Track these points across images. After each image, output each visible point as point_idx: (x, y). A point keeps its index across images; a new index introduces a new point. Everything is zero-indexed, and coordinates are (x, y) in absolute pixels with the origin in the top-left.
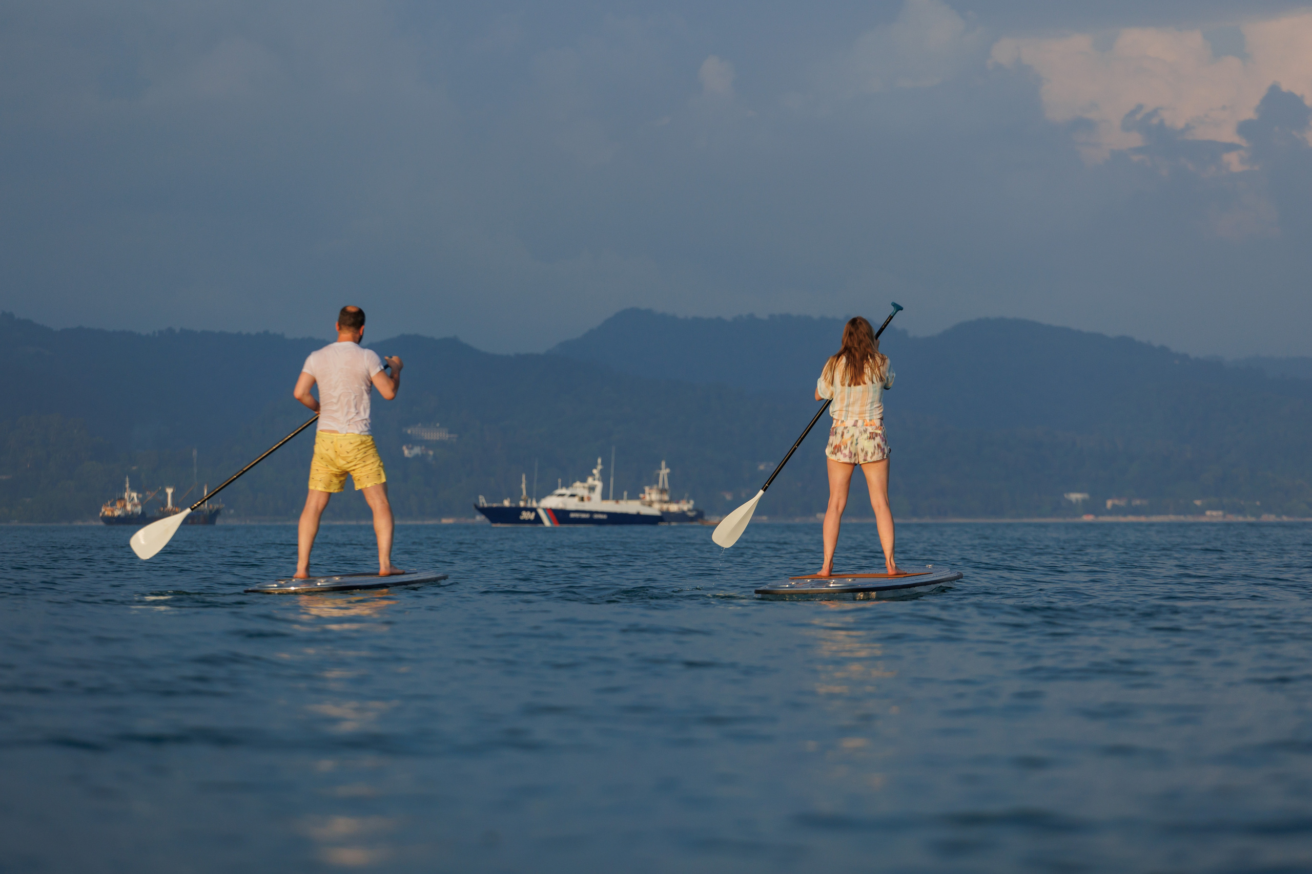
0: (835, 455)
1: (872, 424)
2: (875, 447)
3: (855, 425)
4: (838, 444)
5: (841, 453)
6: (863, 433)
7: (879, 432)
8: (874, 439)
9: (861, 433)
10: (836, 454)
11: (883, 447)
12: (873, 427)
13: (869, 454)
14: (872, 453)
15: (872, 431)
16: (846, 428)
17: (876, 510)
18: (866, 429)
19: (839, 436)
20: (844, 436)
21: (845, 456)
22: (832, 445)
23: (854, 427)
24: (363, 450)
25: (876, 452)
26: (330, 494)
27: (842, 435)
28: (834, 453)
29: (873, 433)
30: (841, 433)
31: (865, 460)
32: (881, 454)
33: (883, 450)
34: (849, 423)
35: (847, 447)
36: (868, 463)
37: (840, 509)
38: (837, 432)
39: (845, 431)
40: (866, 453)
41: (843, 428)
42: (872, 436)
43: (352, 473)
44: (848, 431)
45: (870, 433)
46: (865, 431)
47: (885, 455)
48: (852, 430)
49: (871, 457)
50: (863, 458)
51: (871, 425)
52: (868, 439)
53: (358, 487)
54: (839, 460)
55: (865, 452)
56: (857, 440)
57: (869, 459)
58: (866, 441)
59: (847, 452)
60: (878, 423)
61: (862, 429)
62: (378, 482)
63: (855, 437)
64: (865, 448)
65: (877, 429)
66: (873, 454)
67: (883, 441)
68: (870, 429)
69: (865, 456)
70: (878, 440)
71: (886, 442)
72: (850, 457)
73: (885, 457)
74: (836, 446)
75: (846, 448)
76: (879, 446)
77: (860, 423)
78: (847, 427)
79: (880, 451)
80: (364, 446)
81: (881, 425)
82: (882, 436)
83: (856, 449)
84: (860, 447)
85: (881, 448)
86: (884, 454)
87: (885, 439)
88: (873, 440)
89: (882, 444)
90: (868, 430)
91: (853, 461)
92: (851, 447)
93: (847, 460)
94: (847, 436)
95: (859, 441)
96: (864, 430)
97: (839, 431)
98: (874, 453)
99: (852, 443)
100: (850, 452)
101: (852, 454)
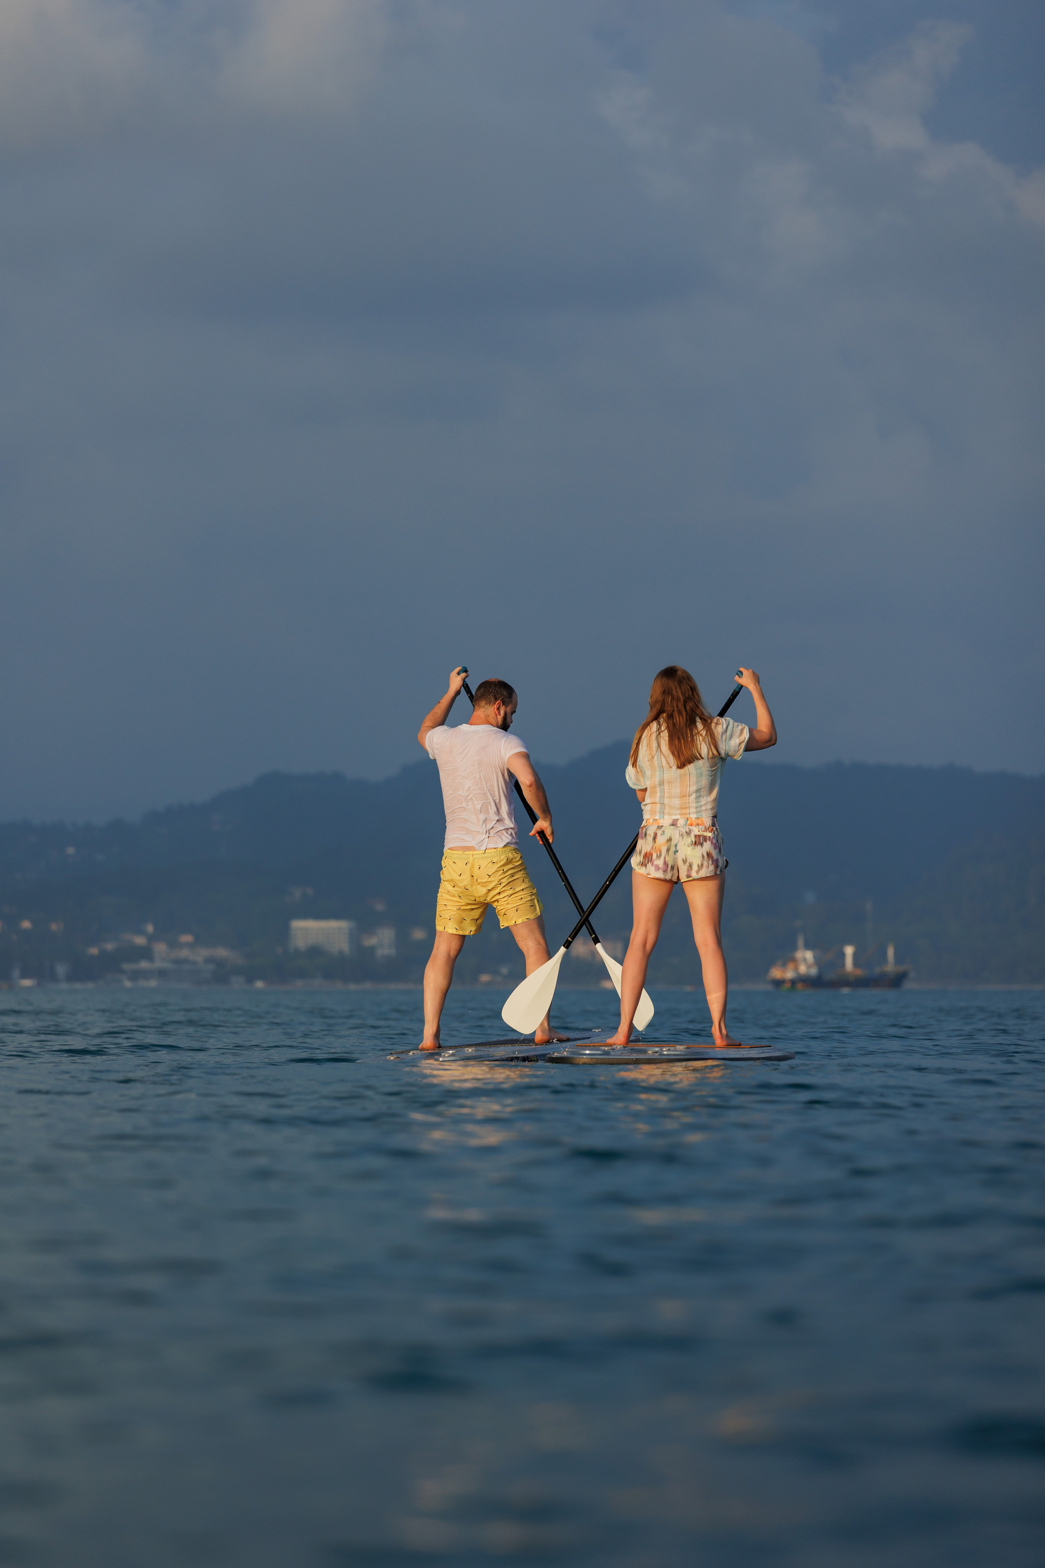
0: (644, 868)
1: (699, 822)
2: (703, 856)
3: (674, 824)
4: (648, 851)
5: (652, 865)
6: (685, 837)
7: (709, 834)
8: (702, 845)
9: (682, 835)
10: (646, 866)
11: (715, 858)
12: (701, 827)
13: (695, 868)
14: (698, 866)
15: (699, 833)
16: (660, 827)
17: (702, 951)
18: (690, 831)
19: (650, 839)
20: (657, 840)
21: (657, 868)
22: (640, 852)
23: (672, 827)
24: (510, 872)
25: (705, 863)
26: (463, 937)
27: (655, 838)
28: (642, 864)
29: (699, 836)
30: (652, 835)
31: (688, 876)
32: (712, 868)
33: (716, 863)
34: (666, 821)
35: (660, 855)
36: (694, 880)
37: (649, 946)
38: (648, 832)
39: (659, 832)
40: (691, 866)
41: (656, 827)
42: (699, 841)
43: (495, 905)
44: (664, 832)
45: (696, 836)
46: (688, 833)
47: (719, 869)
48: (670, 832)
49: (698, 872)
50: (686, 874)
51: (698, 825)
52: (692, 844)
53: (503, 924)
54: (648, 874)
55: (688, 864)
56: (676, 846)
57: (694, 875)
58: (690, 848)
59: (660, 863)
60: (708, 821)
61: (684, 831)
62: (532, 916)
63: (673, 842)
64: (688, 858)
65: (706, 830)
66: (701, 867)
67: (715, 848)
68: (696, 831)
69: (688, 870)
70: (708, 846)
71: (720, 850)
72: (665, 871)
73: (718, 873)
74: (646, 854)
75: (659, 857)
76: (709, 855)
77: (681, 822)
78: (662, 826)
79: (710, 862)
80: (511, 866)
81: (713, 825)
82: (714, 841)
83: (675, 860)
84: (680, 856)
85: (712, 858)
86: (717, 867)
87: (718, 846)
88: (699, 847)
89: (714, 853)
90: (692, 832)
91: (668, 877)
92: (667, 857)
93: (660, 875)
94: (661, 840)
95: (678, 848)
96: (686, 832)
97: (651, 832)
98: (702, 865)
99: (668, 850)
100: (666, 863)
101: (668, 867)
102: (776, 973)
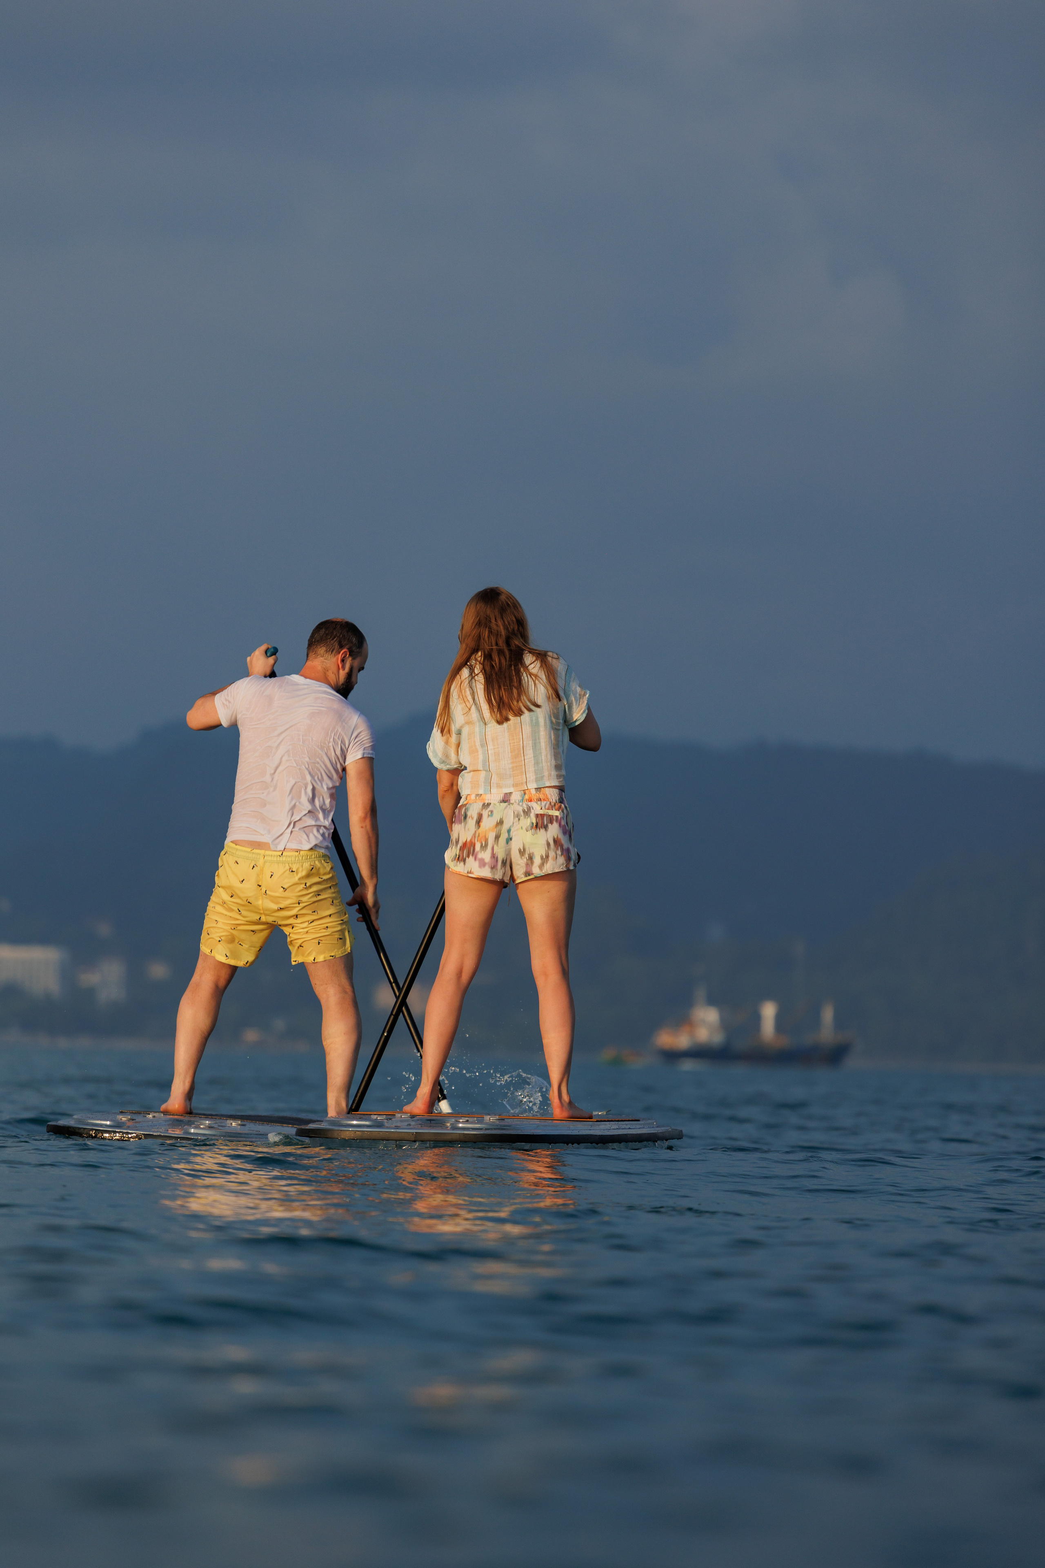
0: (462, 864)
1: (542, 796)
2: (548, 844)
3: (506, 799)
4: (468, 840)
5: (475, 859)
6: (522, 818)
7: (556, 813)
8: (546, 828)
9: (518, 816)
10: (464, 861)
11: (565, 846)
12: (543, 803)
13: (537, 861)
14: (542, 857)
15: (542, 812)
16: (486, 806)
17: (541, 983)
18: (529, 809)
19: (471, 823)
20: (482, 824)
21: (482, 864)
22: (457, 842)
23: (504, 805)
24: (315, 888)
25: (552, 854)
27: (479, 822)
28: (460, 859)
29: (542, 816)
30: (475, 817)
31: (528, 873)
32: (561, 860)
33: (566, 853)
34: (494, 796)
35: (486, 845)
36: (535, 879)
37: (465, 977)
38: (469, 814)
39: (485, 813)
40: (531, 858)
41: (479, 806)
42: (541, 823)
44: (492, 812)
45: (537, 816)
46: (526, 813)
47: (572, 863)
48: (500, 811)
49: (541, 866)
50: (523, 870)
51: (540, 800)
52: (532, 828)
54: (470, 873)
55: (526, 856)
56: (509, 831)
57: (536, 871)
58: (530, 833)
59: (486, 856)
60: (553, 795)
61: (520, 809)
62: (338, 953)
63: (505, 827)
64: (527, 847)
65: (552, 807)
66: (545, 859)
67: (564, 833)
68: (537, 808)
69: (527, 864)
70: (554, 830)
71: (570, 836)
72: (493, 868)
73: (570, 867)
74: (465, 844)
75: (484, 847)
76: (556, 842)
77: (516, 797)
78: (489, 804)
79: (559, 852)
81: (561, 801)
82: (563, 823)
83: (508, 853)
84: (515, 846)
85: (562, 846)
86: (568, 859)
87: (567, 831)
88: (543, 831)
89: (564, 840)
90: (532, 811)
91: (498, 876)
92: (495, 847)
93: (486, 873)
94: (488, 823)
95: (513, 834)
96: (524, 811)
97: (473, 812)
98: (547, 857)
99: (497, 837)
100: (494, 856)
101: (498, 861)
102: (667, 1039)
